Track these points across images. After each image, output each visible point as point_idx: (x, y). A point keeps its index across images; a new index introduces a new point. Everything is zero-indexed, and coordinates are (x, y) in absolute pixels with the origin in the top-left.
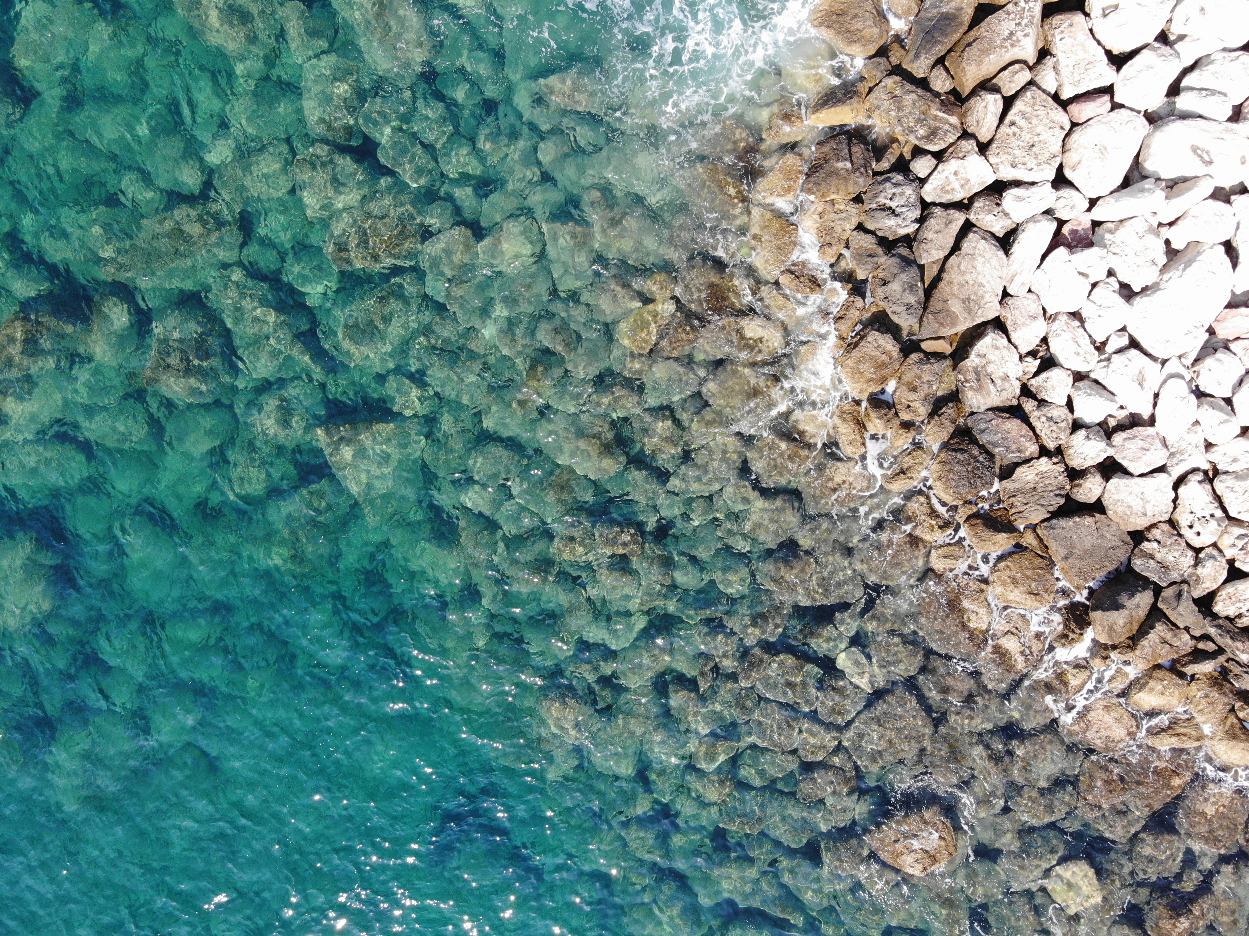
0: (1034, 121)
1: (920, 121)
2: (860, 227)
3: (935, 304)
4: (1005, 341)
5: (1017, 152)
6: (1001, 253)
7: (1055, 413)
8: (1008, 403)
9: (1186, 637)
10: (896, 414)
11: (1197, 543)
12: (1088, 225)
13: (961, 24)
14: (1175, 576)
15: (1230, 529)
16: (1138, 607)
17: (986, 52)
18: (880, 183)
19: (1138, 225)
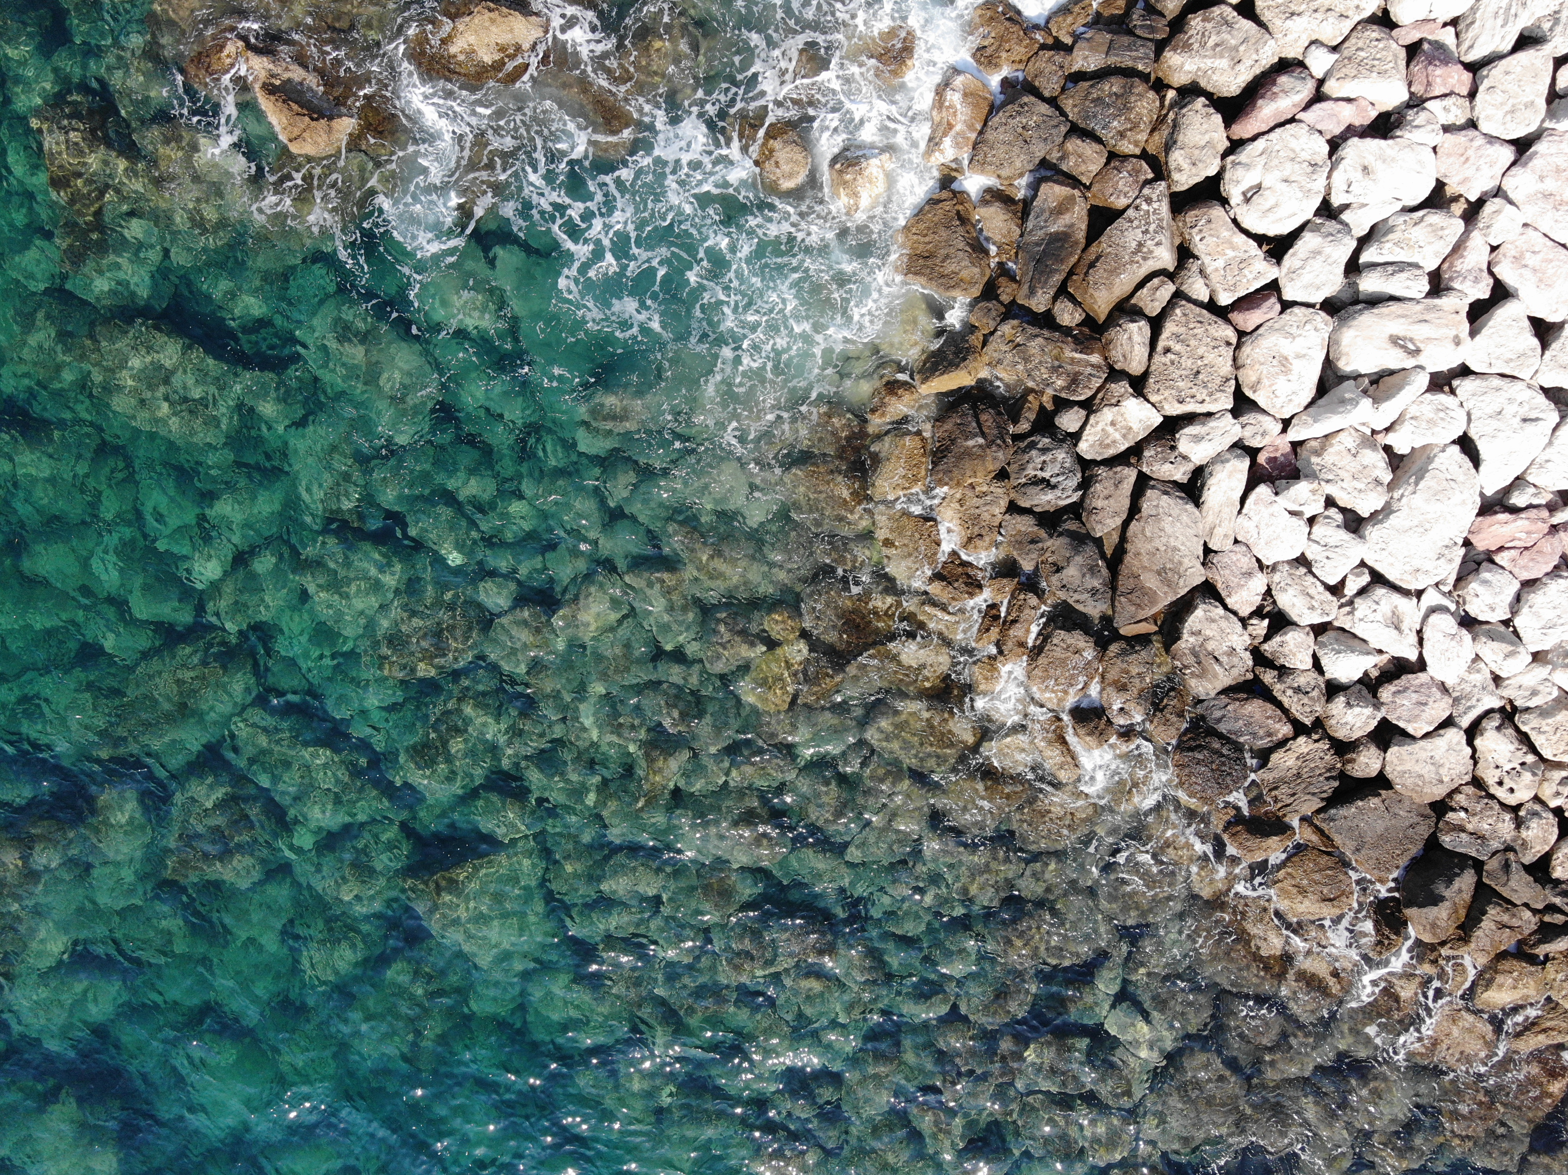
0: (1193, 343)
1: (1054, 369)
2: (1013, 508)
3: (1124, 583)
4: (1220, 611)
5: (1181, 384)
6: (1190, 507)
7: (1301, 681)
8: (1241, 679)
9: (1527, 914)
10: (1109, 722)
11: (1512, 800)
12: (1288, 448)
13: (1076, 243)
14: (1495, 845)
15: (1548, 774)
16: (1460, 891)
17: (1114, 272)
18: (1025, 451)
19: (1348, 440)
